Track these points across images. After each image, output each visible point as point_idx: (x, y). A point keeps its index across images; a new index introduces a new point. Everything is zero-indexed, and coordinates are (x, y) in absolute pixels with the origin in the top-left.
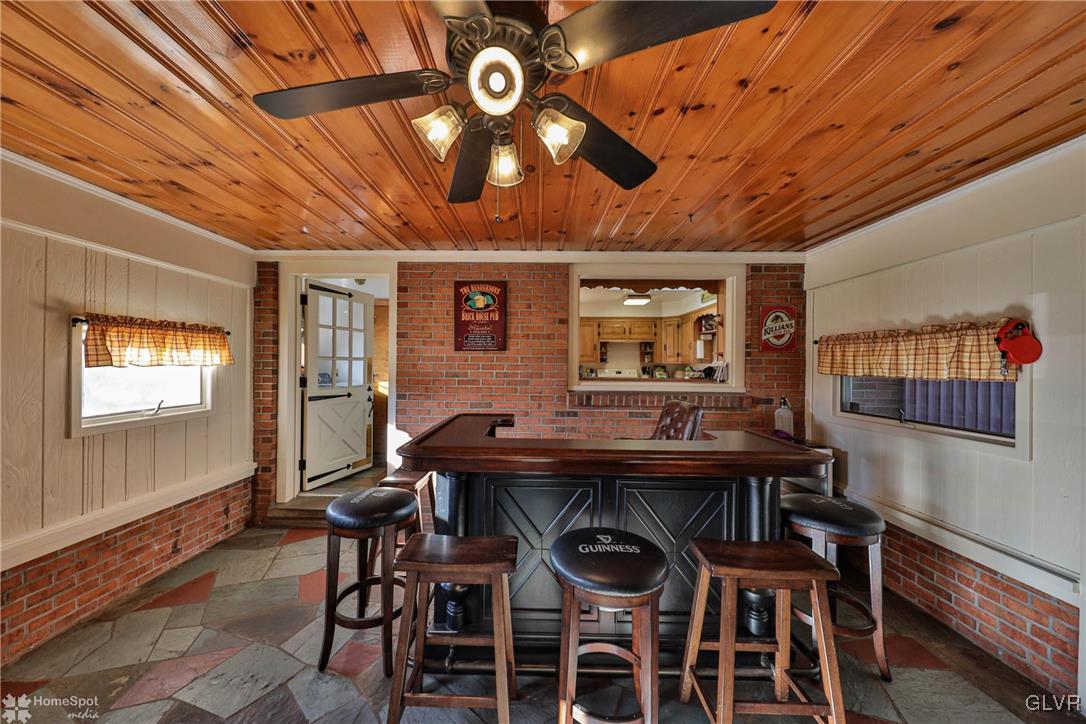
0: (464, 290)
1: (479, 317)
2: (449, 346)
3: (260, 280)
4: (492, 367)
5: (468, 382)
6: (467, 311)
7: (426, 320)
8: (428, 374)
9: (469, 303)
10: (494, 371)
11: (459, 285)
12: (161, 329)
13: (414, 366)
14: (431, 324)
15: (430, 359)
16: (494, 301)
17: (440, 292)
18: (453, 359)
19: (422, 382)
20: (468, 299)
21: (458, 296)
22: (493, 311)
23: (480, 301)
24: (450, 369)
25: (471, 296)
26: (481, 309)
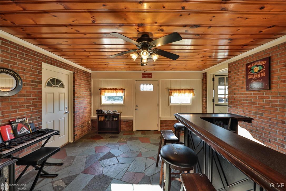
0: (249, 67)
1: (256, 76)
2: (244, 90)
3: (203, 77)
4: (263, 97)
5: (252, 103)
6: (250, 75)
7: (236, 81)
8: (237, 100)
9: (251, 71)
10: (264, 100)
11: (247, 65)
12: (180, 90)
13: (233, 97)
14: (238, 82)
15: (238, 94)
16: (263, 68)
17: (241, 69)
18: (246, 94)
19: (236, 102)
20: (251, 69)
21: (247, 69)
22: (263, 72)
23: (256, 69)
24: (245, 98)
25: (252, 68)
26: (256, 72)
